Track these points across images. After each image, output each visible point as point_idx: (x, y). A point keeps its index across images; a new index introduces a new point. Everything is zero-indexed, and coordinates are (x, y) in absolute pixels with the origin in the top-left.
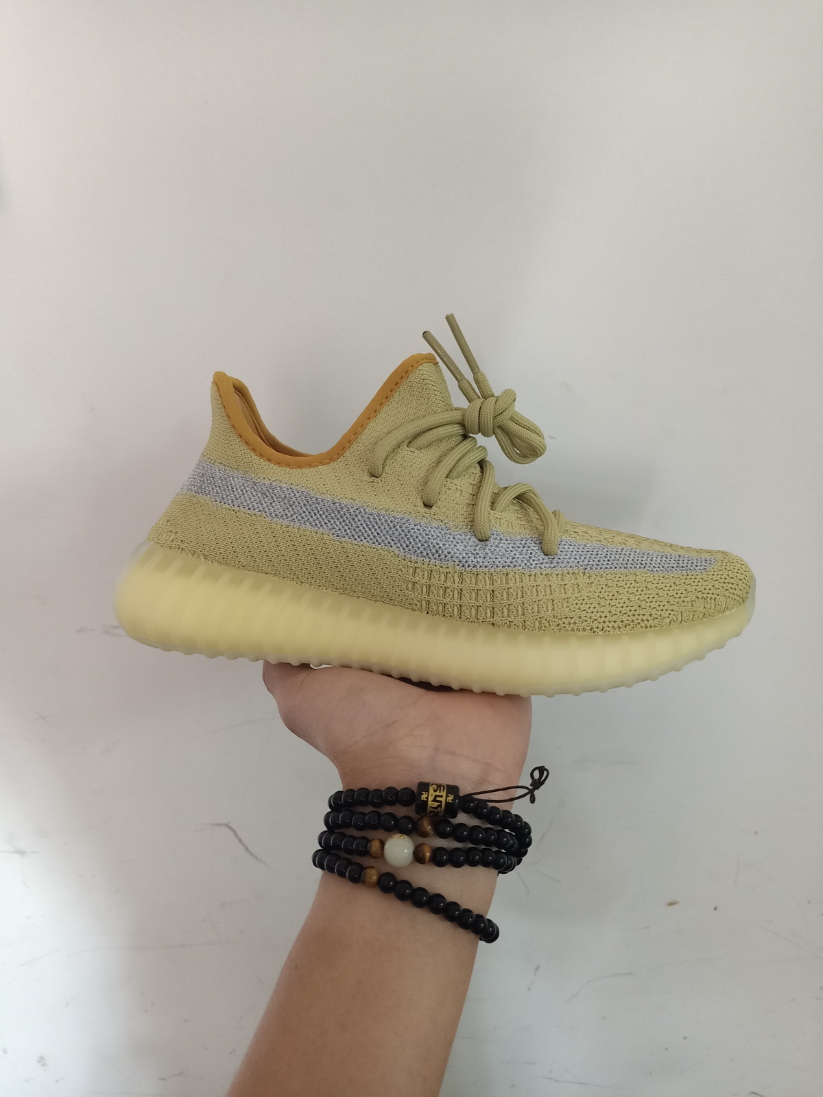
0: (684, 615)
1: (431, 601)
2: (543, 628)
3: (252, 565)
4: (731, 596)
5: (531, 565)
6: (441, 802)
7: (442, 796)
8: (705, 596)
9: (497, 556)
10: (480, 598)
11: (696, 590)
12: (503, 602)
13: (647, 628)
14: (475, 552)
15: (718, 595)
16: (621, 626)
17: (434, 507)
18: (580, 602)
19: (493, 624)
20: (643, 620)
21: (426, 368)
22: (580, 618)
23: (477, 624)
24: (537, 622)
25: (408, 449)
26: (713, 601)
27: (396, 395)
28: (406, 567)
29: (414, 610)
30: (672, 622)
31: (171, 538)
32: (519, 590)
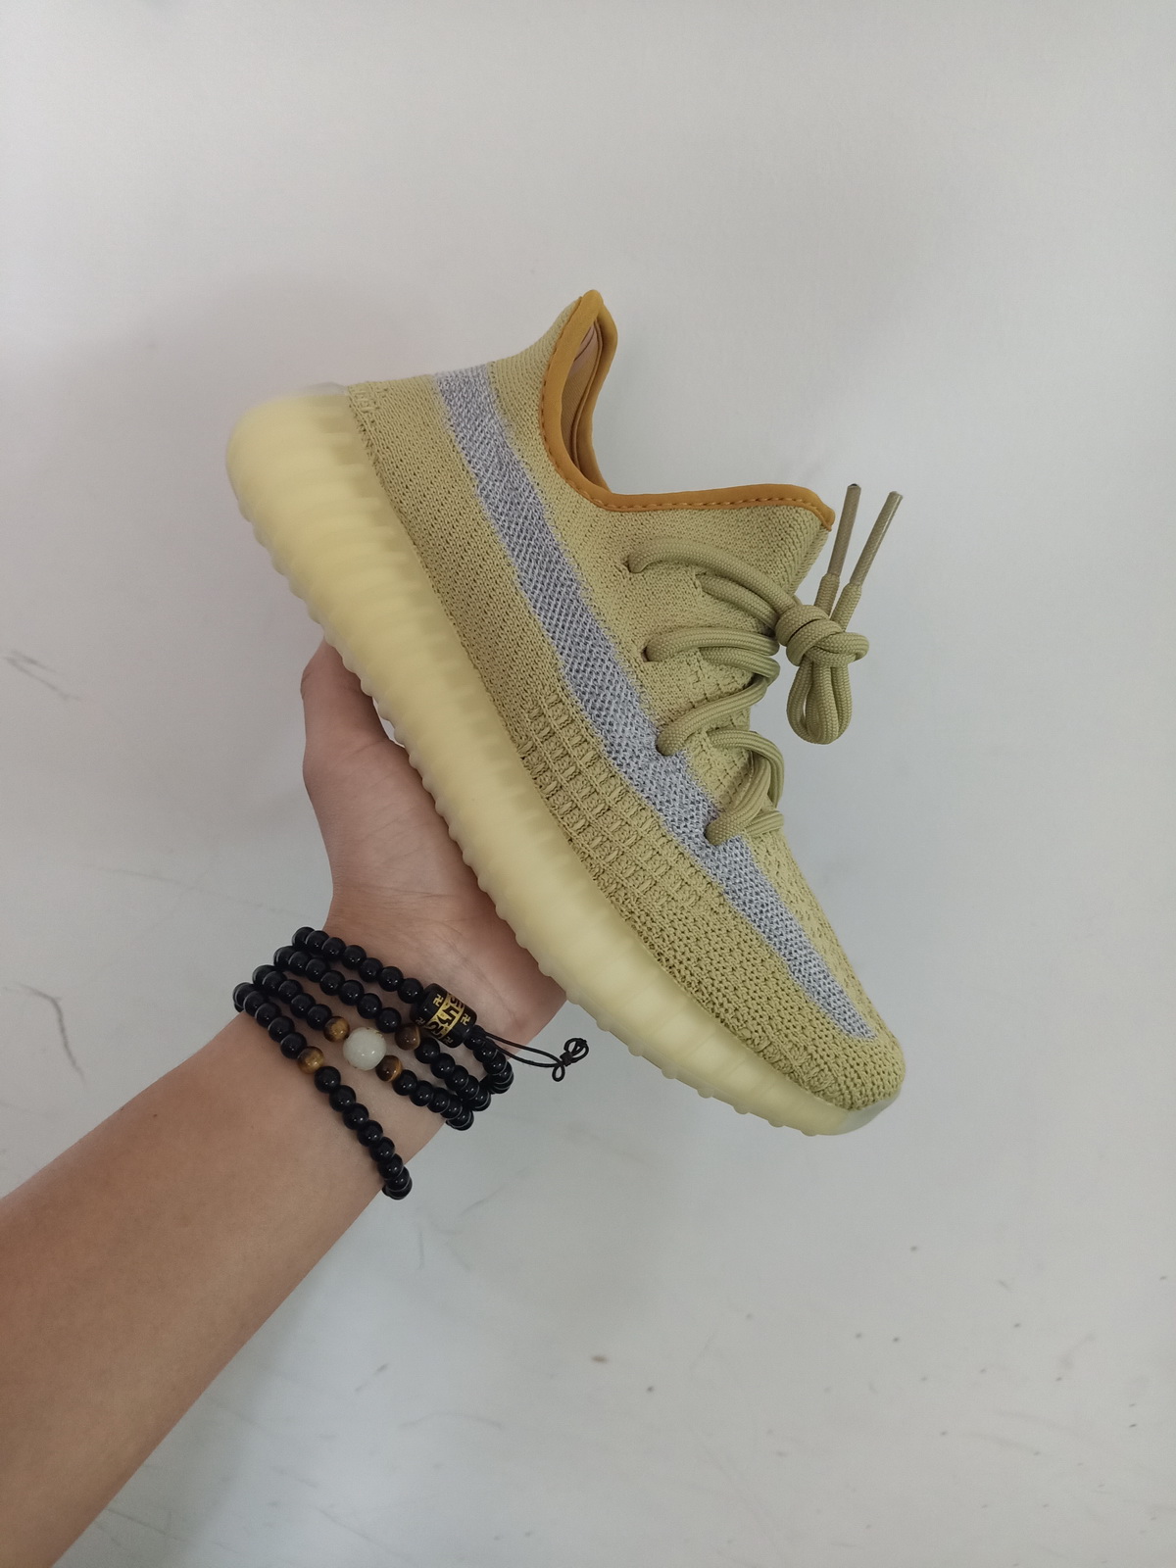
0: (771, 1049)
1: (539, 749)
2: (613, 899)
3: (409, 518)
4: (843, 1087)
5: (678, 828)
6: (454, 1018)
7: (457, 1012)
8: (815, 1056)
9: (654, 782)
10: (588, 800)
11: (814, 1039)
12: (606, 829)
13: (717, 1017)
14: (637, 753)
15: (830, 1070)
16: (693, 985)
17: (650, 664)
18: (679, 916)
19: (571, 840)
20: (722, 1005)
21: (806, 518)
22: (662, 930)
23: (556, 823)
24: (614, 886)
25: (694, 577)
26: (817, 1069)
27: (745, 512)
28: (552, 689)
29: (514, 741)
30: (749, 1042)
31: (367, 408)
32: (635, 837)
